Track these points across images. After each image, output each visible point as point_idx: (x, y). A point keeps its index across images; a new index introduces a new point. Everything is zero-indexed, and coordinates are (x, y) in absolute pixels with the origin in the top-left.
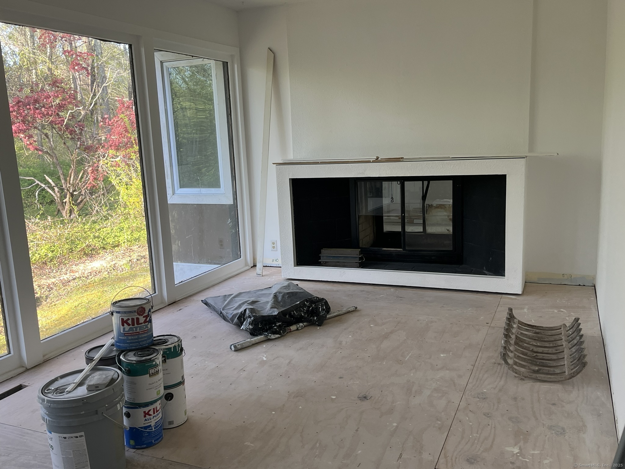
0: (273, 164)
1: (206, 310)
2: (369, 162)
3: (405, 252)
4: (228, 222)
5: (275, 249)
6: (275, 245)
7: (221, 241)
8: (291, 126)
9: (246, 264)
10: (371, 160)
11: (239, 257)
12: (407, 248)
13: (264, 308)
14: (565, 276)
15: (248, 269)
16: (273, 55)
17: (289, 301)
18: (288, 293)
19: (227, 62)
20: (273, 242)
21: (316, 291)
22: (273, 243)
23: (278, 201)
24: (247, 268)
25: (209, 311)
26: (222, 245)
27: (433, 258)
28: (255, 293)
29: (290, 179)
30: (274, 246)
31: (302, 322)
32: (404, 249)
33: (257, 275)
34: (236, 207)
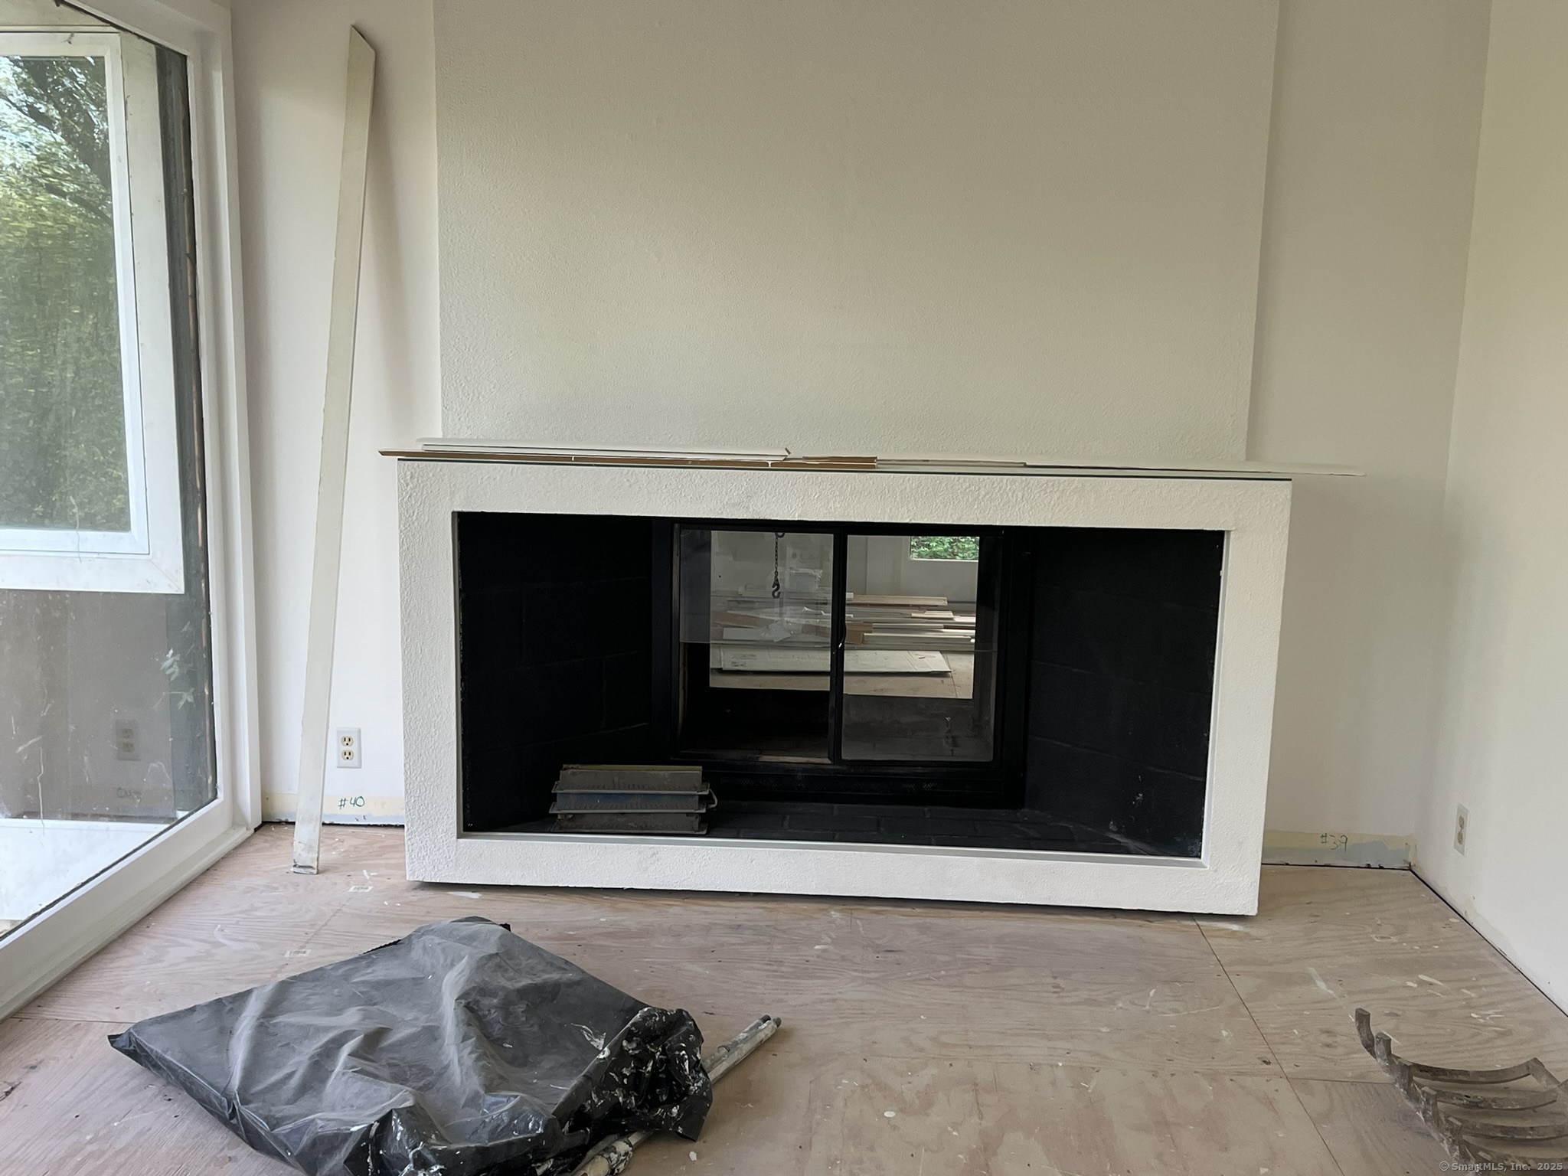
0: (383, 453)
1: (135, 1082)
2: (760, 466)
3: (838, 767)
4: (167, 663)
5: (354, 761)
6: (353, 748)
7: (126, 731)
8: (438, 320)
9: (237, 820)
10: (770, 461)
11: (210, 796)
12: (846, 755)
13: (430, 1072)
14: (1329, 838)
15: (248, 839)
16: (372, 51)
17: (535, 1029)
18: (523, 993)
19: (185, 57)
20: (347, 736)
21: (564, 938)
22: (347, 741)
23: (402, 593)
24: (242, 834)
25: (153, 1089)
26: (128, 747)
27: (927, 786)
28: (346, 977)
29: (453, 513)
30: (347, 748)
31: (623, 1134)
32: (836, 756)
33: (297, 870)
34: (203, 605)
